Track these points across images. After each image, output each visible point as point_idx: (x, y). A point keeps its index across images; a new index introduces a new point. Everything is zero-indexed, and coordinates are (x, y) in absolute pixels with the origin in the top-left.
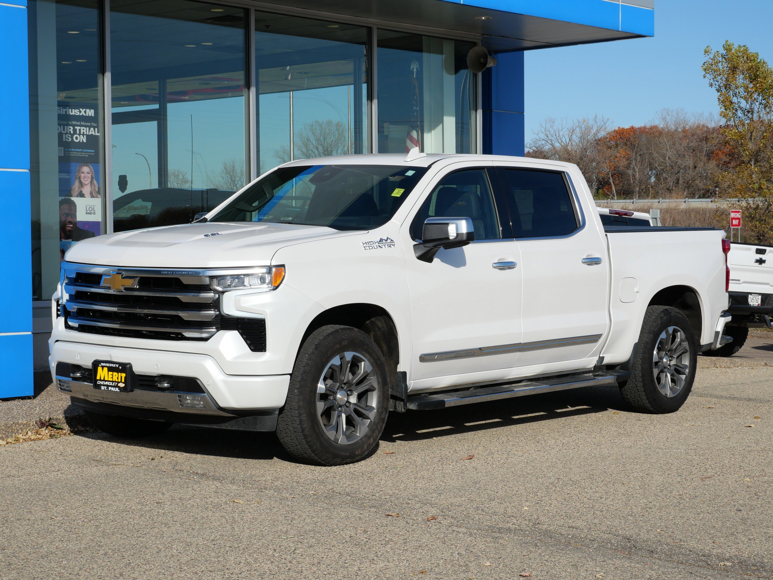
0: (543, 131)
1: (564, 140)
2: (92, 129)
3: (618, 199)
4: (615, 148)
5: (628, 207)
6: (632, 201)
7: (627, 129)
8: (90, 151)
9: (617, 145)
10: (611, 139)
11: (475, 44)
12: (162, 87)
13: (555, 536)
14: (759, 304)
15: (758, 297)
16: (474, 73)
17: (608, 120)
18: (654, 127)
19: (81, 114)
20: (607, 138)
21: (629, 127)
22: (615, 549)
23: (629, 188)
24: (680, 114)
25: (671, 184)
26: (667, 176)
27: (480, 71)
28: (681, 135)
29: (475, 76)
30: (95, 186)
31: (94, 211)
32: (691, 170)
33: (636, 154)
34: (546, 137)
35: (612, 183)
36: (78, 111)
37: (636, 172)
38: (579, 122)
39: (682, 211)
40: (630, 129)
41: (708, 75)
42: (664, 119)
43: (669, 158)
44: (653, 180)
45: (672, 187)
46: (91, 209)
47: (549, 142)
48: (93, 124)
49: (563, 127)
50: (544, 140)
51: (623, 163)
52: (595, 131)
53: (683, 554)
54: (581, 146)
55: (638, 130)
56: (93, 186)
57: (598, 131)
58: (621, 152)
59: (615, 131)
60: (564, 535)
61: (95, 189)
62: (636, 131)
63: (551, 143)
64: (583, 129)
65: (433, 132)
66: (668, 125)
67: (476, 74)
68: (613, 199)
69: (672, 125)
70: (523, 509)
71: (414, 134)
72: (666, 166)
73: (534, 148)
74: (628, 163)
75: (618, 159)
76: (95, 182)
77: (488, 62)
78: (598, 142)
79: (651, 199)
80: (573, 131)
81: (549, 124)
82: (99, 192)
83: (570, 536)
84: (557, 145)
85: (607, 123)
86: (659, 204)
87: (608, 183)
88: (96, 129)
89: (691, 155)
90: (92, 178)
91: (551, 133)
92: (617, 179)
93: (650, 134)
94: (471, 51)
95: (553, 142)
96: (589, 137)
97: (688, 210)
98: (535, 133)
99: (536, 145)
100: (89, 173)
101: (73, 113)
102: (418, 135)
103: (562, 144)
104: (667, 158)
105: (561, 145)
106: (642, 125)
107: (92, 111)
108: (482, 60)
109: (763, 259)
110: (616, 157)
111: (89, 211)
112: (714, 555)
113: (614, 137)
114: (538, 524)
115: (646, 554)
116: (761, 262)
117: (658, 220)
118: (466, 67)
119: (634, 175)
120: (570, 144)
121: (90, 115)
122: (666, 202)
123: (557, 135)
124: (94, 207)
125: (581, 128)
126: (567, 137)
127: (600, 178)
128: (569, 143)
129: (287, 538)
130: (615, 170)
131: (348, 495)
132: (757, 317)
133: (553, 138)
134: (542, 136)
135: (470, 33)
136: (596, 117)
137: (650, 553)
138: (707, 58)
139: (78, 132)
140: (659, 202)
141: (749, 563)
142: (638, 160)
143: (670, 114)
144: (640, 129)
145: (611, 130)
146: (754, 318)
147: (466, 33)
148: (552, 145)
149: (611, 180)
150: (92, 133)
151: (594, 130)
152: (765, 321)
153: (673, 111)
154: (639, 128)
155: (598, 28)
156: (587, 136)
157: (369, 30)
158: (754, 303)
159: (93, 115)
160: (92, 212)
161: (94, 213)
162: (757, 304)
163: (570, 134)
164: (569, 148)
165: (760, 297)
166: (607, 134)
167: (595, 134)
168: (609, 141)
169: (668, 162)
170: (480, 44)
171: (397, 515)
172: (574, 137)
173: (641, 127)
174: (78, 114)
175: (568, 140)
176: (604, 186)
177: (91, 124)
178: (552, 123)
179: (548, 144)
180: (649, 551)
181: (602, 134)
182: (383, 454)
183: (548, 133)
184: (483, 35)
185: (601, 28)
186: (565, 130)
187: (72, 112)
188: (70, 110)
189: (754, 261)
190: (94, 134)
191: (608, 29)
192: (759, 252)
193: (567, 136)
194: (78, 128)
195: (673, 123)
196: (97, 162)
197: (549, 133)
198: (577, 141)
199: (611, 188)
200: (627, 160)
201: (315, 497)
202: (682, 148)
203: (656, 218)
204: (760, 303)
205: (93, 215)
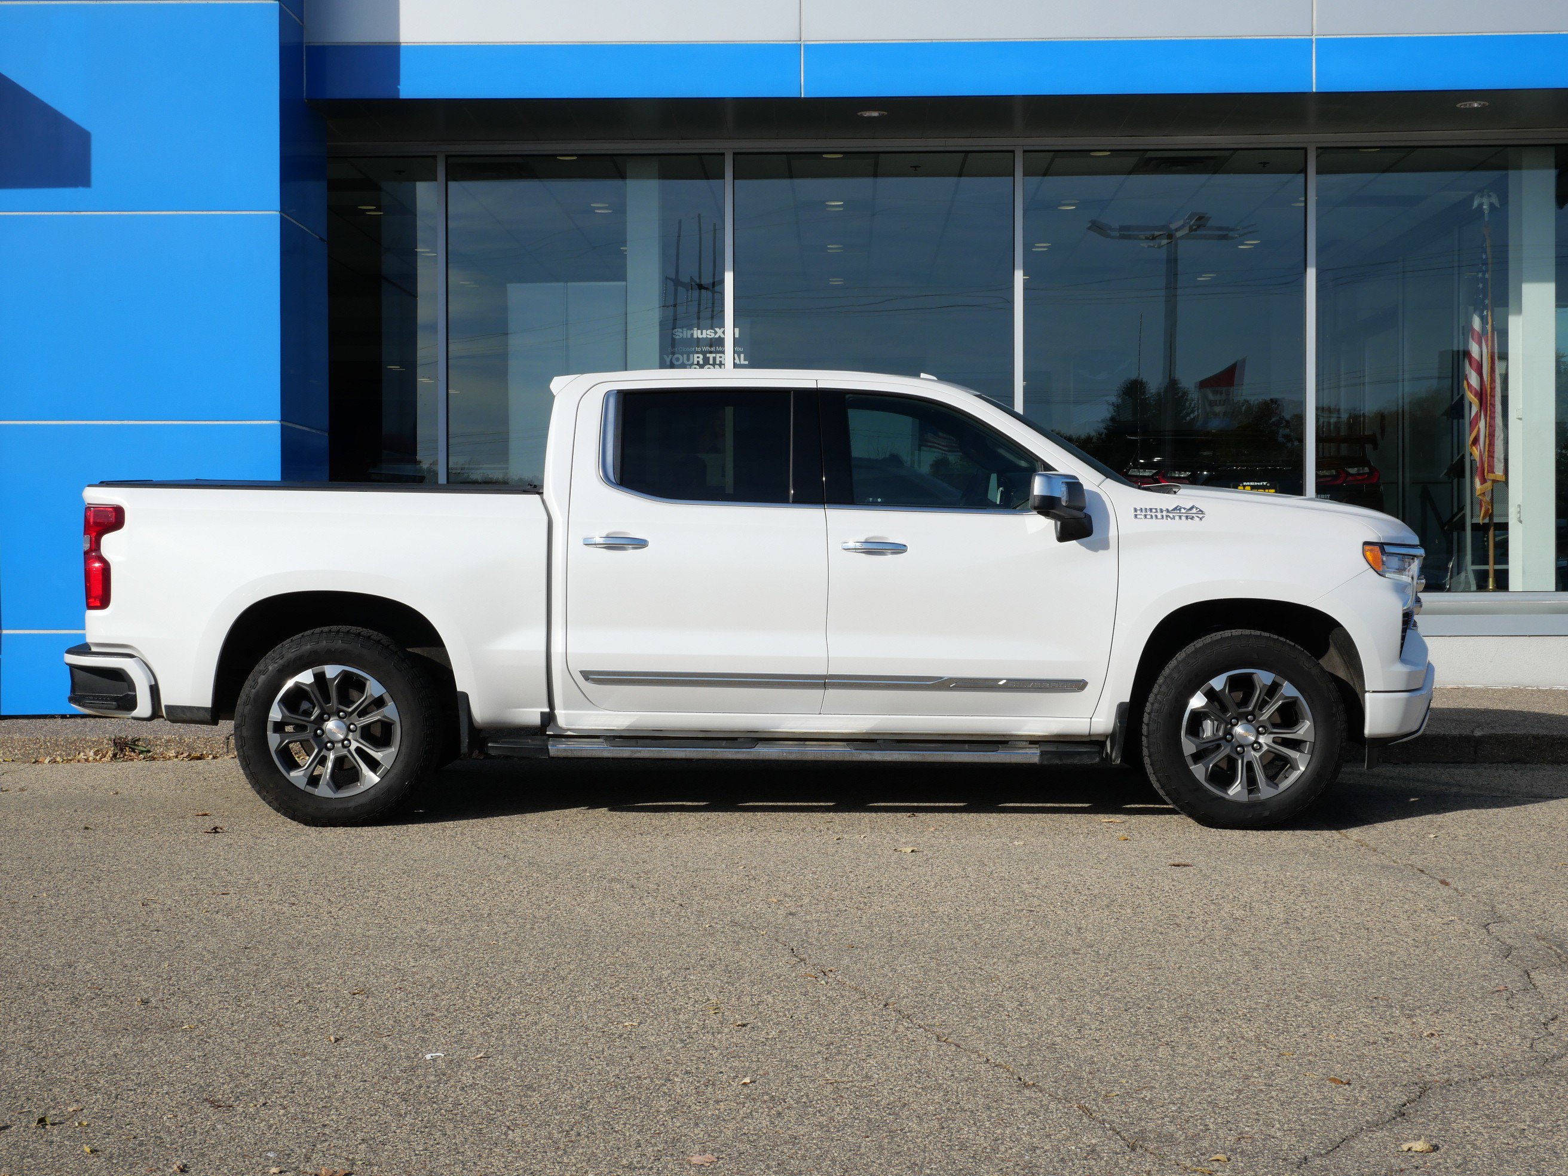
19: (717, 336)
36: (713, 331)
88: (742, 356)
101: (704, 336)
102: (1484, 324)
139: (711, 362)
174: (713, 335)
187: (702, 334)
188: (699, 331)
194: (711, 356)
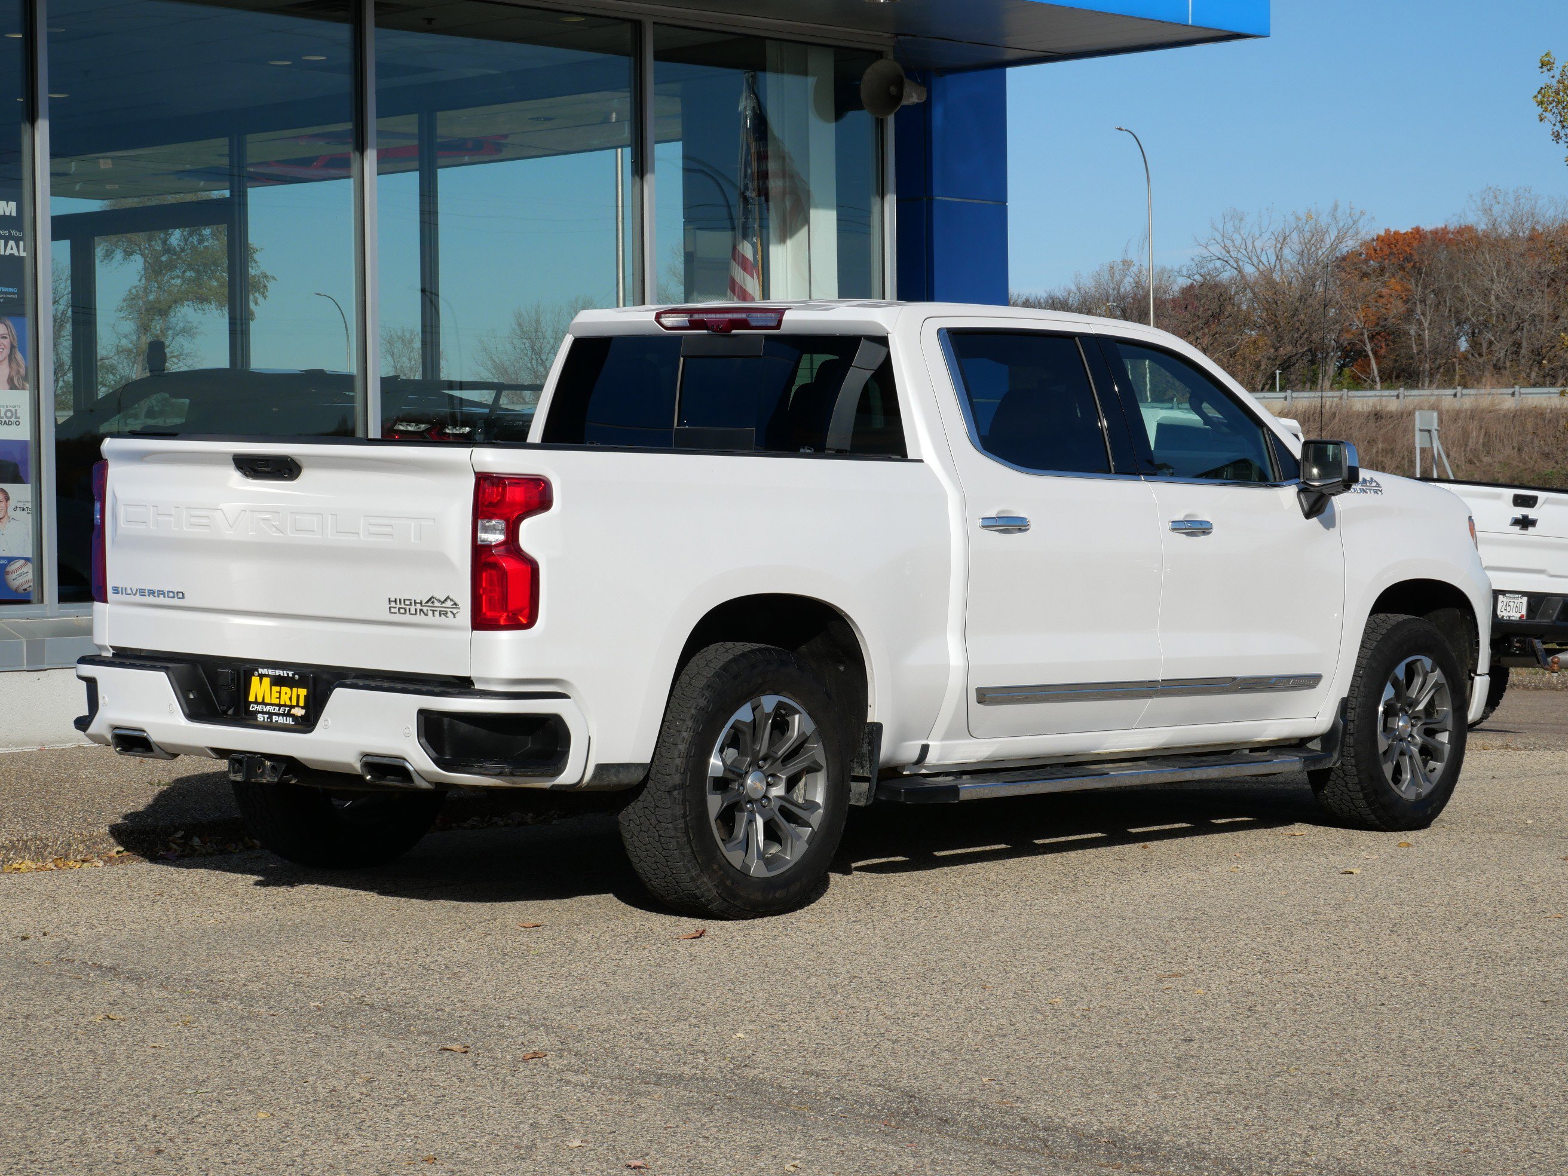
0: (1219, 238)
1: (1264, 259)
2: (12, 243)
3: (1382, 389)
4: (1377, 277)
5: (1386, 407)
6: (1395, 393)
7: (1406, 234)
8: (7, 290)
9: (1383, 270)
10: (1369, 257)
11: (879, 55)
12: (237, 153)
13: (765, 1091)
14: (1522, 616)
15: (1520, 600)
16: (877, 119)
17: (1362, 213)
18: (1464, 229)
20: (1360, 254)
21: (1410, 230)
22: (873, 1117)
23: (1411, 364)
24: (1522, 201)
25: (1502, 355)
26: (1493, 339)
27: (889, 113)
28: (1522, 249)
29: (880, 124)
30: (18, 365)
31: (17, 417)
32: (1545, 323)
33: (1425, 287)
34: (1224, 252)
35: (1370, 354)
37: (1423, 330)
38: (1298, 219)
39: (1504, 416)
40: (1411, 233)
41: (1548, 115)
42: (1488, 211)
43: (1497, 298)
44: (1463, 345)
45: (1505, 363)
46: (9, 414)
47: (1232, 262)
48: (13, 232)
49: (1263, 230)
50: (1219, 259)
51: (1398, 308)
52: (1333, 238)
53: (1005, 1125)
54: (1301, 271)
55: (1429, 236)
56: (14, 365)
57: (1340, 239)
58: (1393, 285)
59: (1378, 237)
60: (785, 1088)
61: (18, 372)
62: (1425, 237)
63: (1235, 266)
64: (1308, 235)
65: (789, 242)
66: (1497, 224)
67: (882, 120)
68: (1372, 388)
69: (1503, 224)
70: (734, 1037)
71: (747, 249)
72: (1491, 315)
73: (1198, 277)
74: (1407, 309)
75: (1383, 300)
76: (19, 356)
77: (905, 94)
78: (1344, 262)
79: (1437, 388)
80: (1284, 239)
81: (1231, 223)
82: (25, 378)
83: (796, 1091)
84: (1249, 269)
85: (1361, 222)
86: (1455, 399)
87: (1362, 354)
88: (21, 243)
89: (1547, 290)
90: (12, 347)
91: (1236, 243)
92: (1383, 345)
93: (1457, 245)
94: (869, 70)
95: (1241, 263)
96: (1320, 253)
97: (1518, 413)
98: (1200, 245)
99: (1203, 271)
100: (6, 338)
102: (755, 253)
103: (1261, 266)
104: (1493, 298)
105: (1258, 269)
106: (1440, 225)
107: (13, 205)
108: (893, 89)
109: (1530, 517)
110: (1381, 296)
111: (5, 419)
112: (1068, 1129)
113: (1375, 250)
114: (746, 1066)
115: (932, 1125)
116: (1525, 523)
117: (1435, 434)
118: (859, 106)
119: (1420, 335)
120: (1278, 267)
121: (8, 214)
122: (1469, 395)
123: (1250, 248)
124: (16, 411)
125: (1301, 231)
126: (1271, 252)
127: (1345, 344)
128: (1275, 266)
129: (196, 1094)
130: (1378, 324)
131: (388, 1008)
132: (1517, 645)
133: (1240, 256)
134: (1216, 250)
135: (866, 32)
136: (1336, 208)
137: (939, 1124)
138: (1545, 79)
140: (1455, 395)
141: (1130, 1145)
142: (1428, 302)
143: (1501, 199)
144: (1435, 232)
145: (1368, 238)
146: (1510, 646)
147: (861, 31)
148: (1240, 270)
149: (1368, 348)
150: (12, 252)
151: (1328, 240)
152: (1533, 653)
153: (1507, 193)
154: (1431, 232)
155: (1141, 19)
156: (1317, 249)
157: (637, 26)
158: (1510, 614)
159: (14, 214)
160: (13, 419)
161: (18, 423)
162: (1519, 615)
163: (1279, 246)
164: (1277, 277)
165: (1525, 600)
166: (1361, 245)
167: (1334, 247)
168: (1366, 261)
169: (1496, 307)
170: (891, 56)
171: (464, 1050)
172: (1286, 251)
173: (1437, 229)
175: (1273, 259)
176: (1354, 360)
177: (10, 233)
178: (1237, 223)
179: (1228, 267)
180: (941, 1119)
181: (1349, 245)
182: (517, 927)
183: (1229, 244)
184: (897, 35)
185: (1146, 19)
186: (1266, 236)
189: (1509, 521)
190: (16, 254)
191: (1163, 22)
192: (1519, 501)
193: (1272, 250)
195: (1508, 218)
196: (22, 314)
197: (1231, 244)
198: (1294, 261)
199: (1369, 365)
200: (1406, 302)
201: (318, 1013)
202: (1524, 273)
203: (1429, 431)
204: (1524, 612)
205: (14, 426)
